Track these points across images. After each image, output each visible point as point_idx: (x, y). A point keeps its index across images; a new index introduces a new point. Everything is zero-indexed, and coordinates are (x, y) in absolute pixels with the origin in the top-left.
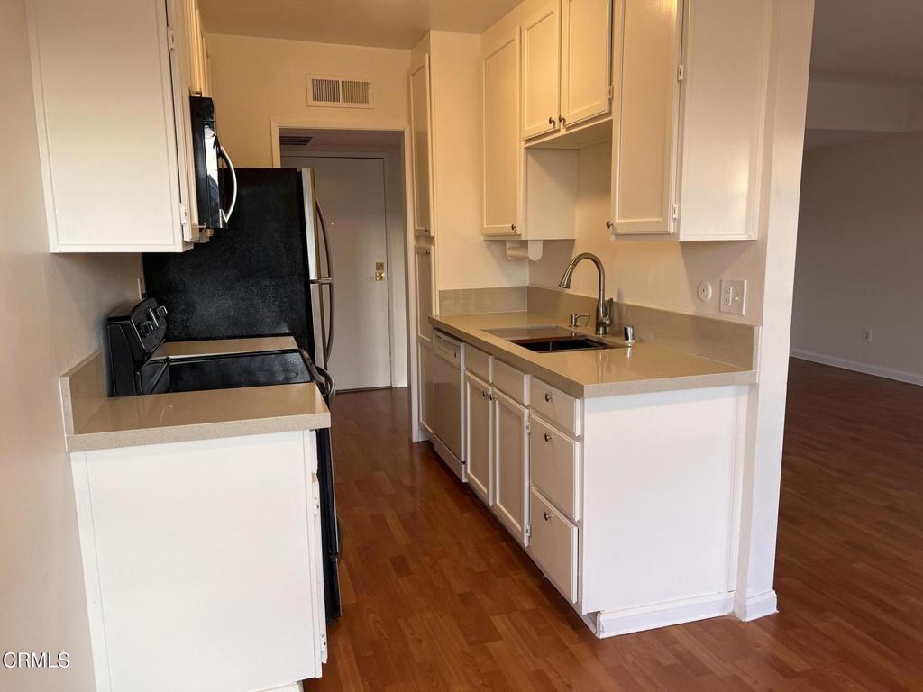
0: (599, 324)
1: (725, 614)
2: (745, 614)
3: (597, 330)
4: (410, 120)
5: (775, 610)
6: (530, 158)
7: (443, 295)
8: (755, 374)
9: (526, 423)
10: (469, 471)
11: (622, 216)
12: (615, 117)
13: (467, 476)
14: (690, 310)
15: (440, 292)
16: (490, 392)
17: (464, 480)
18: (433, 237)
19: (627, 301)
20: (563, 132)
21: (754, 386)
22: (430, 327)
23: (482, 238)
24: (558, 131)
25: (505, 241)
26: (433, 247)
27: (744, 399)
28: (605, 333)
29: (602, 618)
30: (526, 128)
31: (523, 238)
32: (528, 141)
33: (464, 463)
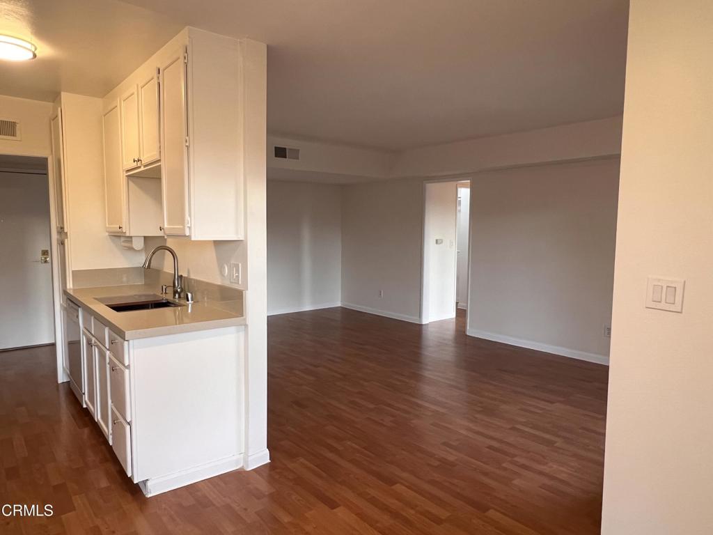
0: (175, 292)
1: (238, 468)
2: (248, 466)
3: (175, 295)
4: (52, 151)
5: (269, 461)
6: (130, 182)
7: (76, 274)
8: (245, 319)
9: (108, 360)
10: (86, 399)
11: (169, 224)
12: (162, 163)
13: (86, 404)
14: (219, 282)
15: (73, 271)
16: (93, 342)
17: (85, 406)
18: (67, 233)
19: (192, 276)
20: (142, 169)
21: (246, 326)
22: (65, 297)
23: (107, 234)
24: (140, 167)
25: (120, 236)
26: (66, 240)
27: (242, 334)
28: (180, 297)
29: (149, 484)
30: (125, 163)
31: (128, 235)
32: (128, 171)
33: (84, 394)
